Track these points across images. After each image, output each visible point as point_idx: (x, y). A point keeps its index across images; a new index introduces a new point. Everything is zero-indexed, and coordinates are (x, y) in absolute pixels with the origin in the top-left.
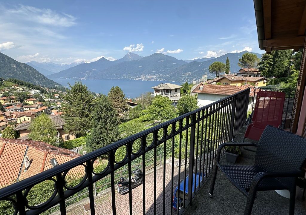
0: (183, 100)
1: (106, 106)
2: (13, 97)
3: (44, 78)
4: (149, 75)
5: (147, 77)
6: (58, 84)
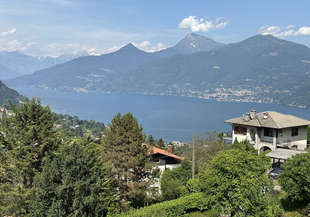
0: (299, 163)
1: (72, 163)
4: (236, 89)
5: (231, 93)
6: (24, 99)
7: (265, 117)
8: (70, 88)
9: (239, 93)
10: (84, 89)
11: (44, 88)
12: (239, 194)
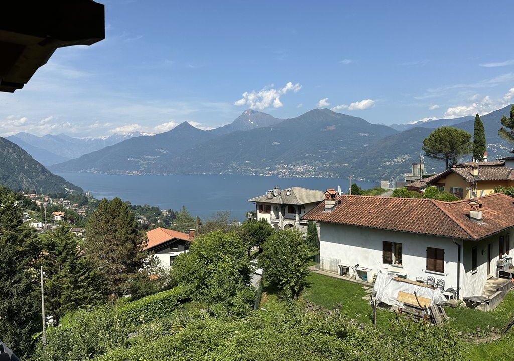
4: (297, 165)
5: (291, 169)
6: (71, 186)
7: (288, 193)
8: (122, 171)
9: (300, 169)
10: (138, 172)
11: (93, 173)
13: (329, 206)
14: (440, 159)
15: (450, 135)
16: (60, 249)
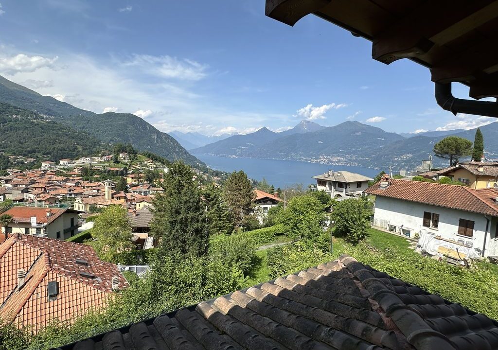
2: (142, 175)
3: (186, 152)
4: (333, 156)
5: (330, 159)
6: (200, 162)
7: (339, 175)
8: (227, 155)
9: (335, 159)
10: (236, 156)
11: (211, 155)
12: (303, 225)
13: (384, 186)
14: (446, 158)
15: (456, 142)
16: (213, 197)
